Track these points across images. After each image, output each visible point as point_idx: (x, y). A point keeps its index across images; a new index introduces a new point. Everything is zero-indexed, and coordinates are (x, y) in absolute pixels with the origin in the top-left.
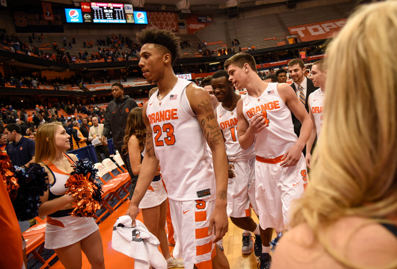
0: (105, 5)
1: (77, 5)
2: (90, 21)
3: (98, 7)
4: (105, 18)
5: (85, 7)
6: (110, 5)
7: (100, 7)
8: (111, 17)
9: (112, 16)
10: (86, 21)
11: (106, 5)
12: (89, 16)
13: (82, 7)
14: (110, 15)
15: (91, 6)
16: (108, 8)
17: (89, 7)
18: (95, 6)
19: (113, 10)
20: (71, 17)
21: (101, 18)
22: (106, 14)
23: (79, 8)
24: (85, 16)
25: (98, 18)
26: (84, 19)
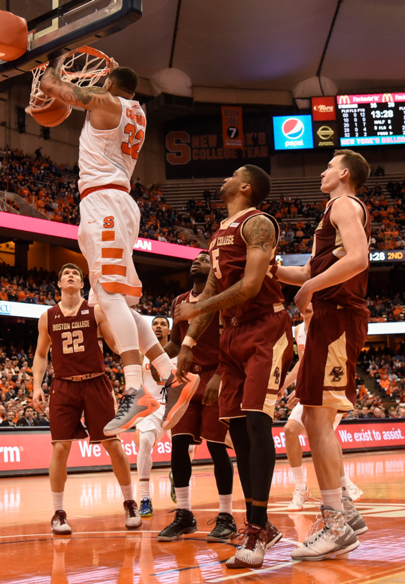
0: (372, 99)
1: (302, 104)
2: (331, 144)
3: (356, 106)
4: (372, 133)
5: (323, 108)
6: (387, 97)
7: (361, 105)
8: (388, 130)
9: (390, 127)
10: (321, 144)
11: (376, 98)
12: (331, 132)
13: (315, 108)
14: (386, 124)
15: (336, 105)
16: (382, 106)
17: (331, 109)
18: (347, 104)
19: (395, 109)
20: (286, 135)
21: (361, 134)
22: (376, 122)
23: (308, 111)
24: (320, 132)
25: (352, 135)
26: (316, 139)
